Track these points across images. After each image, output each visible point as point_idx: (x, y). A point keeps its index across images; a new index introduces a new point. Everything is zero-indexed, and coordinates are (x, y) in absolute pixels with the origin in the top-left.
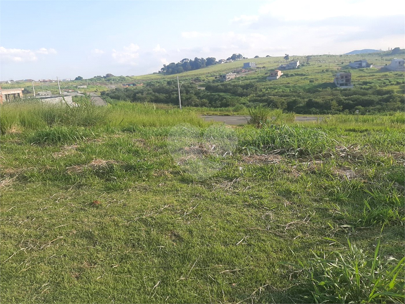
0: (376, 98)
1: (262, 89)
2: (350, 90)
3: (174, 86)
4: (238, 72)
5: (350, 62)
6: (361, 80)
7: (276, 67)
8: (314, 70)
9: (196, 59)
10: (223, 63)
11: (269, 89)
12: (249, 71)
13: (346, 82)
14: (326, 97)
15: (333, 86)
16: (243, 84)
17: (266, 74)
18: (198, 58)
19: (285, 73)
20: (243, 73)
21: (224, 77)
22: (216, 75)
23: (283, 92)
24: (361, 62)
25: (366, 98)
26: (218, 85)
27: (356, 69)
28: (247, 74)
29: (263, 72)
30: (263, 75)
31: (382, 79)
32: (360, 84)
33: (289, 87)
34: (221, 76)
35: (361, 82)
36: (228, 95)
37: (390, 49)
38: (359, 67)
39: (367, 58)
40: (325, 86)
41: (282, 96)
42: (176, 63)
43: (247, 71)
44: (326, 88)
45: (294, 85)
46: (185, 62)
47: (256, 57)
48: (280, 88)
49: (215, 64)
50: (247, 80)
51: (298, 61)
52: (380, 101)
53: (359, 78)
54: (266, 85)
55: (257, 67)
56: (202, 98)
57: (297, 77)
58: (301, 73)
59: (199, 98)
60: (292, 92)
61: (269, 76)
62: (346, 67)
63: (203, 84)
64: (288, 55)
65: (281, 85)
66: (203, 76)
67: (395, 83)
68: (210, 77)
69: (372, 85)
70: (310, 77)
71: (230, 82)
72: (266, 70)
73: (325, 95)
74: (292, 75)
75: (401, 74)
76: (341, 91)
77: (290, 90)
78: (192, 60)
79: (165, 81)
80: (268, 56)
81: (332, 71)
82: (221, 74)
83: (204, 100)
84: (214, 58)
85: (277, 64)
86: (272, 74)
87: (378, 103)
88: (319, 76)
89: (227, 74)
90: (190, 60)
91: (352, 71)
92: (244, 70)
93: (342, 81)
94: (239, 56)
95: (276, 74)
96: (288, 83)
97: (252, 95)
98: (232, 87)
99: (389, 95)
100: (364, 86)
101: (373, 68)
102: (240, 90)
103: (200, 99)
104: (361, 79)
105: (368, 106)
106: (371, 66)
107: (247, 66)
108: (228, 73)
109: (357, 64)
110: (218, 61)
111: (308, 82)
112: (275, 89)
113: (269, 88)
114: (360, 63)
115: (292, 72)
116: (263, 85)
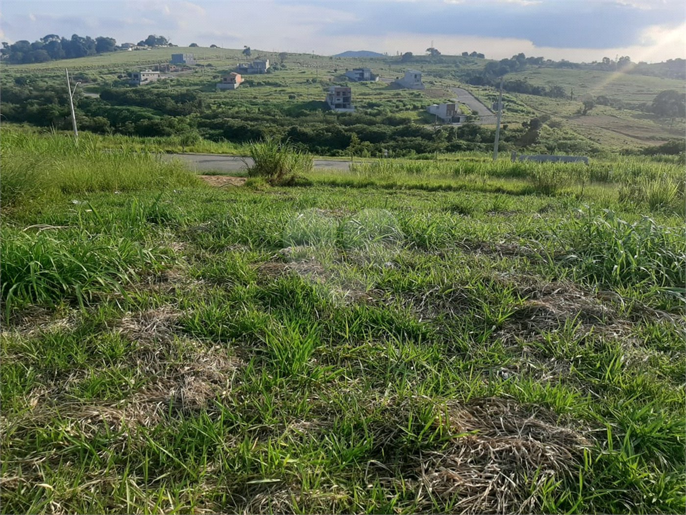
0: (388, 129)
1: (211, 105)
2: (350, 115)
3: (31, 88)
4: (163, 70)
5: (347, 70)
6: (364, 100)
7: (232, 67)
8: (294, 78)
9: (75, 37)
10: (130, 49)
11: (223, 106)
12: (182, 70)
13: (344, 102)
14: (317, 124)
15: (325, 106)
16: (174, 92)
17: (215, 77)
18: (79, 36)
19: (248, 79)
20: (172, 72)
21: (137, 76)
22: (119, 71)
23: (247, 111)
24: (363, 71)
25: (374, 129)
26: (127, 92)
27: (355, 81)
28: (179, 76)
29: (207, 74)
30: (209, 79)
31: (394, 100)
32: (364, 107)
33: (256, 105)
34: (130, 75)
35: (365, 103)
36: (148, 111)
37: (400, 54)
38: (360, 79)
39: (368, 65)
40: (313, 106)
41: (246, 119)
42: (31, 43)
43: (180, 69)
44: (315, 109)
45: (265, 101)
46: (52, 42)
47: (193, 45)
48: (242, 105)
49: (115, 50)
50: (181, 85)
51: (268, 60)
52: (394, 134)
53: (362, 97)
54: (217, 98)
55: (198, 63)
56: (95, 114)
57: (268, 89)
58: (273, 82)
59: (90, 114)
60: (262, 113)
61: (221, 82)
62: (341, 78)
63: (95, 88)
64: (249, 48)
65: (242, 100)
66: (93, 72)
67: (411, 107)
68: (105, 74)
69: (381, 108)
70: (289, 90)
71: (149, 86)
72: (213, 70)
73: (315, 122)
74: (259, 84)
75: (417, 93)
76: (339, 116)
77: (259, 110)
78: (68, 39)
79: (8, 76)
80: (213, 46)
81: (321, 82)
82: (130, 71)
83: (101, 118)
84: (111, 39)
85: (231, 62)
86: (225, 79)
87: (392, 138)
88: (302, 89)
89: (141, 71)
90: (63, 38)
91: (350, 85)
92: (173, 68)
93: (338, 100)
94: (162, 40)
95: (233, 80)
96: (255, 98)
97: (193, 114)
98: (154, 97)
99: (405, 126)
100: (369, 110)
101: (380, 82)
102: (170, 104)
103: (91, 116)
104: (364, 98)
105: (379, 142)
106: (377, 79)
107: (178, 59)
108: (145, 71)
109: (356, 74)
110: (120, 46)
111: (287, 98)
112: (233, 106)
113: (224, 104)
114: (361, 72)
115: (258, 78)
116: (211, 98)
